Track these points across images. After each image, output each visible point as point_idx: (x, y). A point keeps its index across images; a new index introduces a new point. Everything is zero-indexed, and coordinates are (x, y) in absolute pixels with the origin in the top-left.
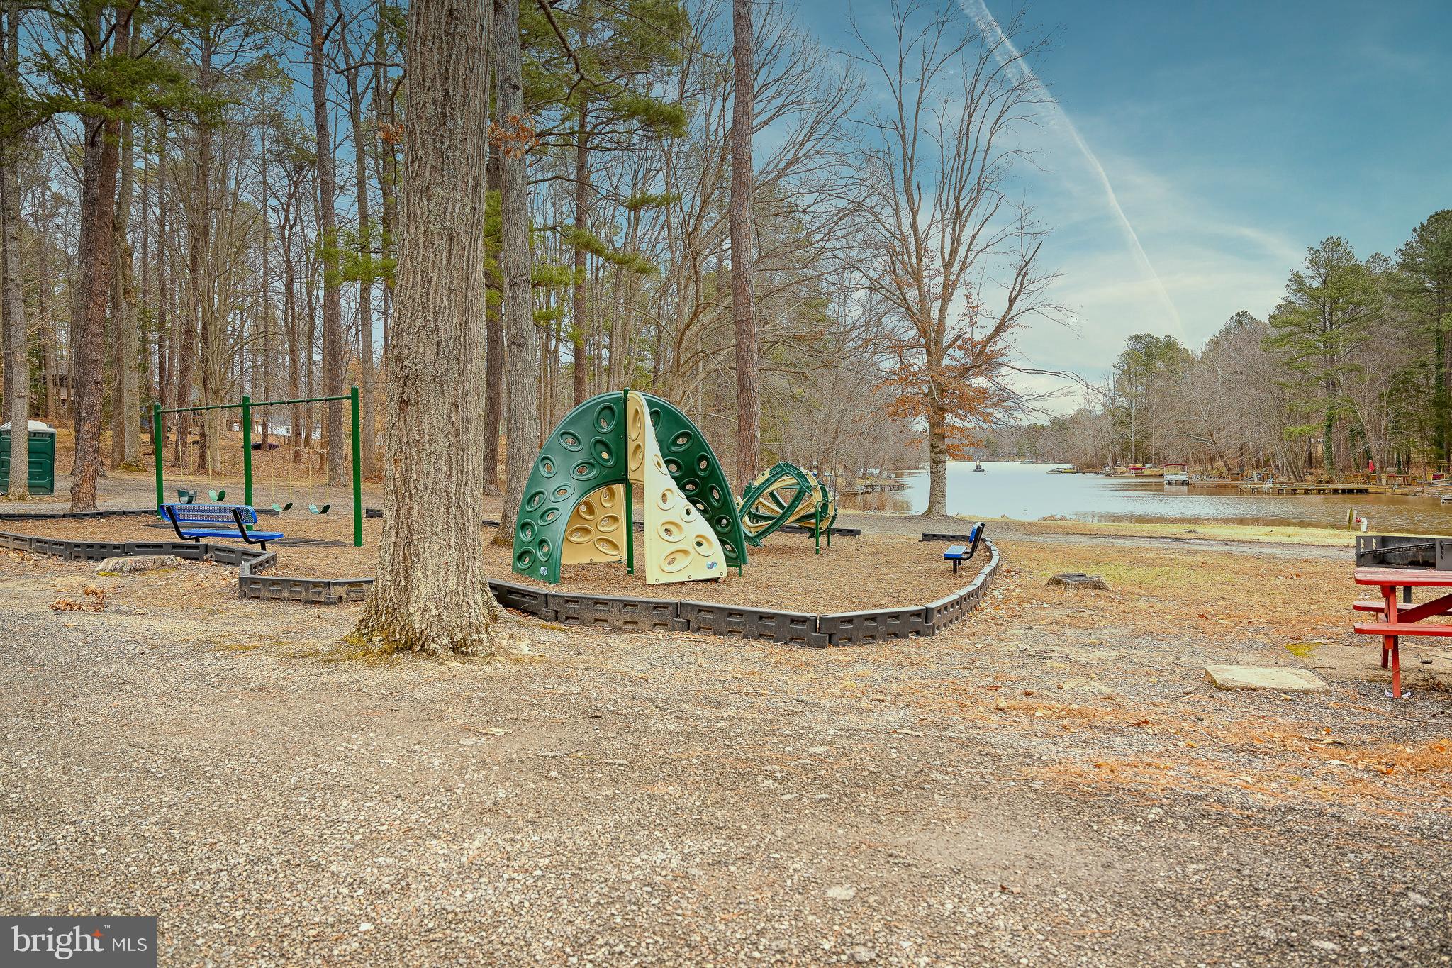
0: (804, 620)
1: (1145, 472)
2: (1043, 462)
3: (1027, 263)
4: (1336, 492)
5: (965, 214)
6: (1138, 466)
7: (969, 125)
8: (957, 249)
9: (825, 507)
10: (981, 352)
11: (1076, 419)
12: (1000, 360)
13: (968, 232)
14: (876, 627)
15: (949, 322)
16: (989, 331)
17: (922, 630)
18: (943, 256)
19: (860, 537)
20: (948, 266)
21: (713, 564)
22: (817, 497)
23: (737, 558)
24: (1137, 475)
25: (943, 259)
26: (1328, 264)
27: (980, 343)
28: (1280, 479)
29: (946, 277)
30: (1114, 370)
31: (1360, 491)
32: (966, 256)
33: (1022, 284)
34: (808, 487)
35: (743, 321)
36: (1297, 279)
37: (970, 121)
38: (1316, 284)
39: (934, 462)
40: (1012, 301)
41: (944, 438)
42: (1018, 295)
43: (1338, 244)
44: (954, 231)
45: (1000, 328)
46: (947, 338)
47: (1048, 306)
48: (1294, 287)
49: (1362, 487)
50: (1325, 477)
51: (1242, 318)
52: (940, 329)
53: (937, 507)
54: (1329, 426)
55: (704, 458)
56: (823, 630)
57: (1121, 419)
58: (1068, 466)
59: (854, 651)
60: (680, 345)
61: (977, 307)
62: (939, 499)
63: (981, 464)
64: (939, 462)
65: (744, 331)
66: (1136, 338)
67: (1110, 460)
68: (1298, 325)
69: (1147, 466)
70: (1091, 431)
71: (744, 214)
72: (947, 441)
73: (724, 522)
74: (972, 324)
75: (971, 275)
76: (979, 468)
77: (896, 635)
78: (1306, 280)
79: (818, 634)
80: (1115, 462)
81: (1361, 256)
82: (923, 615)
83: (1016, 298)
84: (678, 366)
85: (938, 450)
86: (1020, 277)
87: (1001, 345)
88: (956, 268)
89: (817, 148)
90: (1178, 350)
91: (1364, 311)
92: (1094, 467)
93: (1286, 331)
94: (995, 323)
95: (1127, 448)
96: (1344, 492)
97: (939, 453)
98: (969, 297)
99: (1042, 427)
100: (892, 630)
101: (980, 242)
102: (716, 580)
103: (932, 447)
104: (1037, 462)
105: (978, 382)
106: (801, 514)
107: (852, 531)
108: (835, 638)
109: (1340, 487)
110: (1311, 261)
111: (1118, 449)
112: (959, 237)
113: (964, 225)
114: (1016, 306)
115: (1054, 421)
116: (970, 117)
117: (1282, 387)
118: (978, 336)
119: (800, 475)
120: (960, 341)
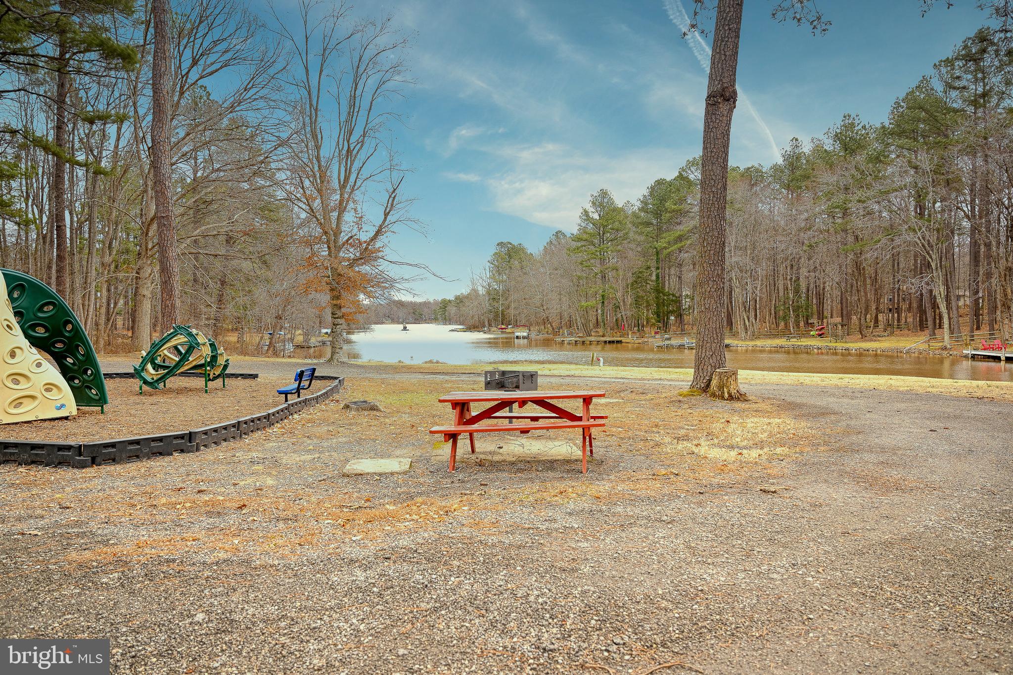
0: (69, 448)
1: (507, 331)
2: (450, 324)
3: (395, 190)
4: (605, 342)
5: (355, 152)
6: (503, 327)
7: (355, 91)
8: (349, 177)
9: (214, 358)
10: (366, 248)
11: (467, 297)
12: (380, 254)
13: (357, 164)
14: (140, 449)
15: (344, 228)
16: (372, 234)
17: (185, 449)
18: (339, 180)
19: (259, 379)
20: (343, 187)
21: (62, 406)
22: (207, 351)
23: (100, 399)
24: (502, 333)
25: (339, 182)
26: (601, 204)
27: (365, 242)
28: (579, 335)
29: (341, 195)
30: (489, 264)
31: (618, 342)
32: (355, 182)
33: (392, 205)
34: (196, 344)
35: (163, 217)
36: (586, 213)
37: (356, 88)
38: (596, 216)
39: (334, 325)
40: (386, 215)
41: (340, 307)
42: (390, 211)
43: (606, 193)
44: (346, 164)
45: (378, 233)
46: (343, 237)
47: (409, 220)
48: (584, 217)
49: (619, 339)
50: (601, 334)
51: (559, 234)
52: (337, 232)
53: (336, 356)
54: (603, 302)
55: (68, 322)
56: (85, 454)
57: (493, 295)
58: (461, 327)
59: (118, 468)
60: (147, 234)
61: (362, 217)
62: (337, 350)
63: (407, 325)
64: (338, 325)
65: (165, 225)
66: (501, 244)
67: (486, 323)
68: (586, 240)
69: (509, 326)
70: (476, 303)
71: (163, 134)
72: (343, 310)
73: (89, 372)
74: (360, 229)
75: (358, 195)
76: (405, 329)
77: (161, 454)
78: (590, 214)
79: (82, 458)
80: (490, 325)
81: (619, 203)
82: (187, 438)
83: (389, 213)
84: (147, 250)
85: (337, 316)
86: (391, 200)
87: (378, 244)
88: (348, 189)
89: (260, 94)
90: (526, 253)
91: (621, 234)
92: (477, 327)
93: (579, 244)
94: (376, 229)
95: (497, 315)
96: (610, 342)
97: (337, 318)
98: (355, 210)
99: (450, 301)
100: (155, 450)
101: (365, 173)
102: (66, 418)
103: (333, 314)
104: (446, 324)
105: (366, 269)
106: (194, 364)
107: (252, 375)
108: (98, 460)
109: (608, 339)
110: (593, 203)
111: (491, 316)
112: (350, 168)
113: (354, 160)
114: (389, 217)
115: (457, 298)
116: (356, 86)
117: (579, 278)
118: (364, 237)
119: (190, 335)
120: (351, 240)
